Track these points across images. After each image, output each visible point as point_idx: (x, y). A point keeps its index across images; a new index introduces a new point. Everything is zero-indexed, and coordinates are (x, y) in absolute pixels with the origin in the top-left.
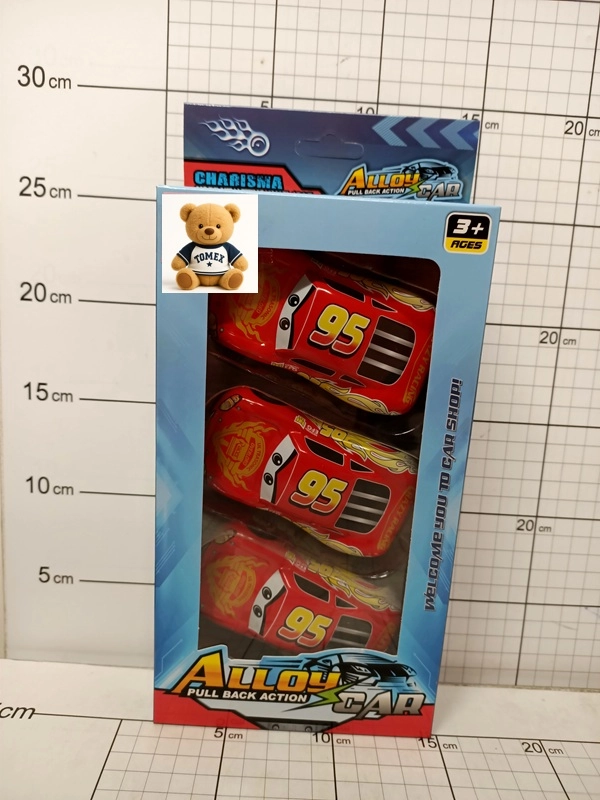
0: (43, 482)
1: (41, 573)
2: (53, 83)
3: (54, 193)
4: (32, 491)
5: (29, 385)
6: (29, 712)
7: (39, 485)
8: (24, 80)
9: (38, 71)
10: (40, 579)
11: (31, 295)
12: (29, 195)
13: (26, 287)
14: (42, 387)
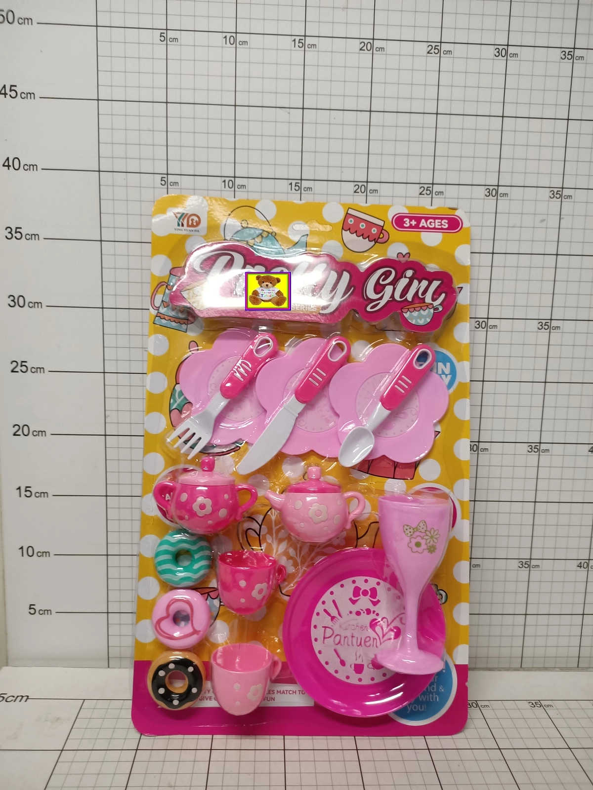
0: (30, 550)
1: (30, 609)
2: (31, 305)
3: (33, 370)
4: (23, 556)
5: (19, 488)
6: (25, 698)
7: (28, 551)
8: (12, 304)
9: (21, 299)
10: (30, 613)
11: (20, 432)
12: (17, 372)
13: (17, 428)
14: (28, 489)
